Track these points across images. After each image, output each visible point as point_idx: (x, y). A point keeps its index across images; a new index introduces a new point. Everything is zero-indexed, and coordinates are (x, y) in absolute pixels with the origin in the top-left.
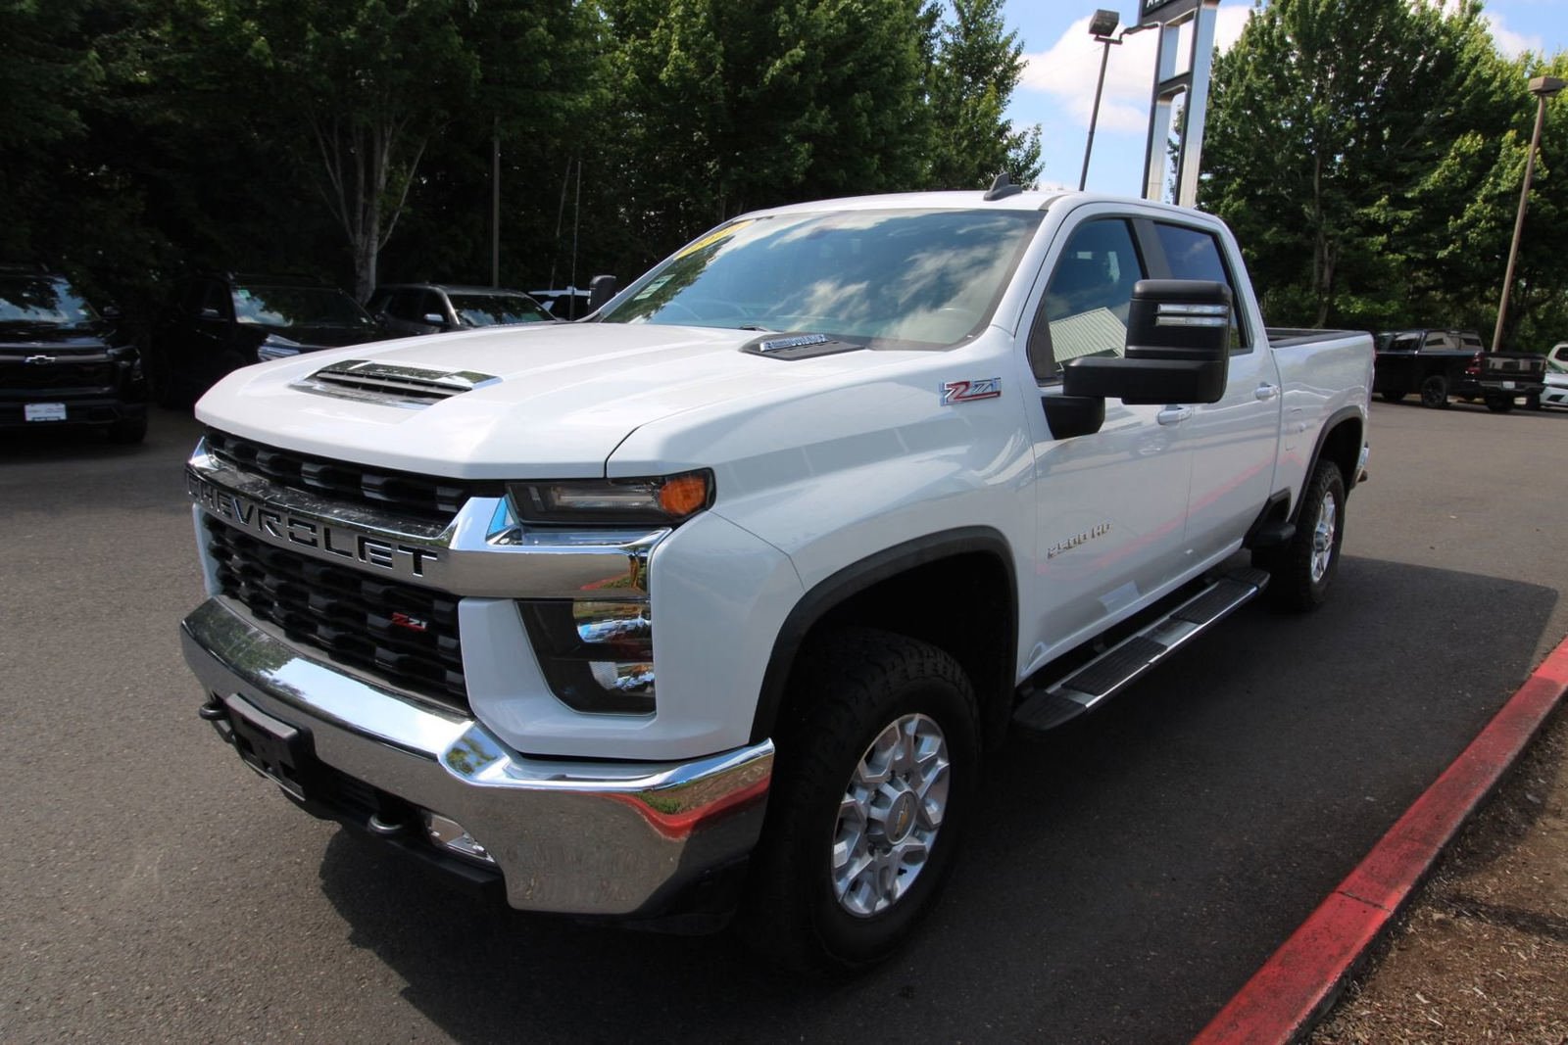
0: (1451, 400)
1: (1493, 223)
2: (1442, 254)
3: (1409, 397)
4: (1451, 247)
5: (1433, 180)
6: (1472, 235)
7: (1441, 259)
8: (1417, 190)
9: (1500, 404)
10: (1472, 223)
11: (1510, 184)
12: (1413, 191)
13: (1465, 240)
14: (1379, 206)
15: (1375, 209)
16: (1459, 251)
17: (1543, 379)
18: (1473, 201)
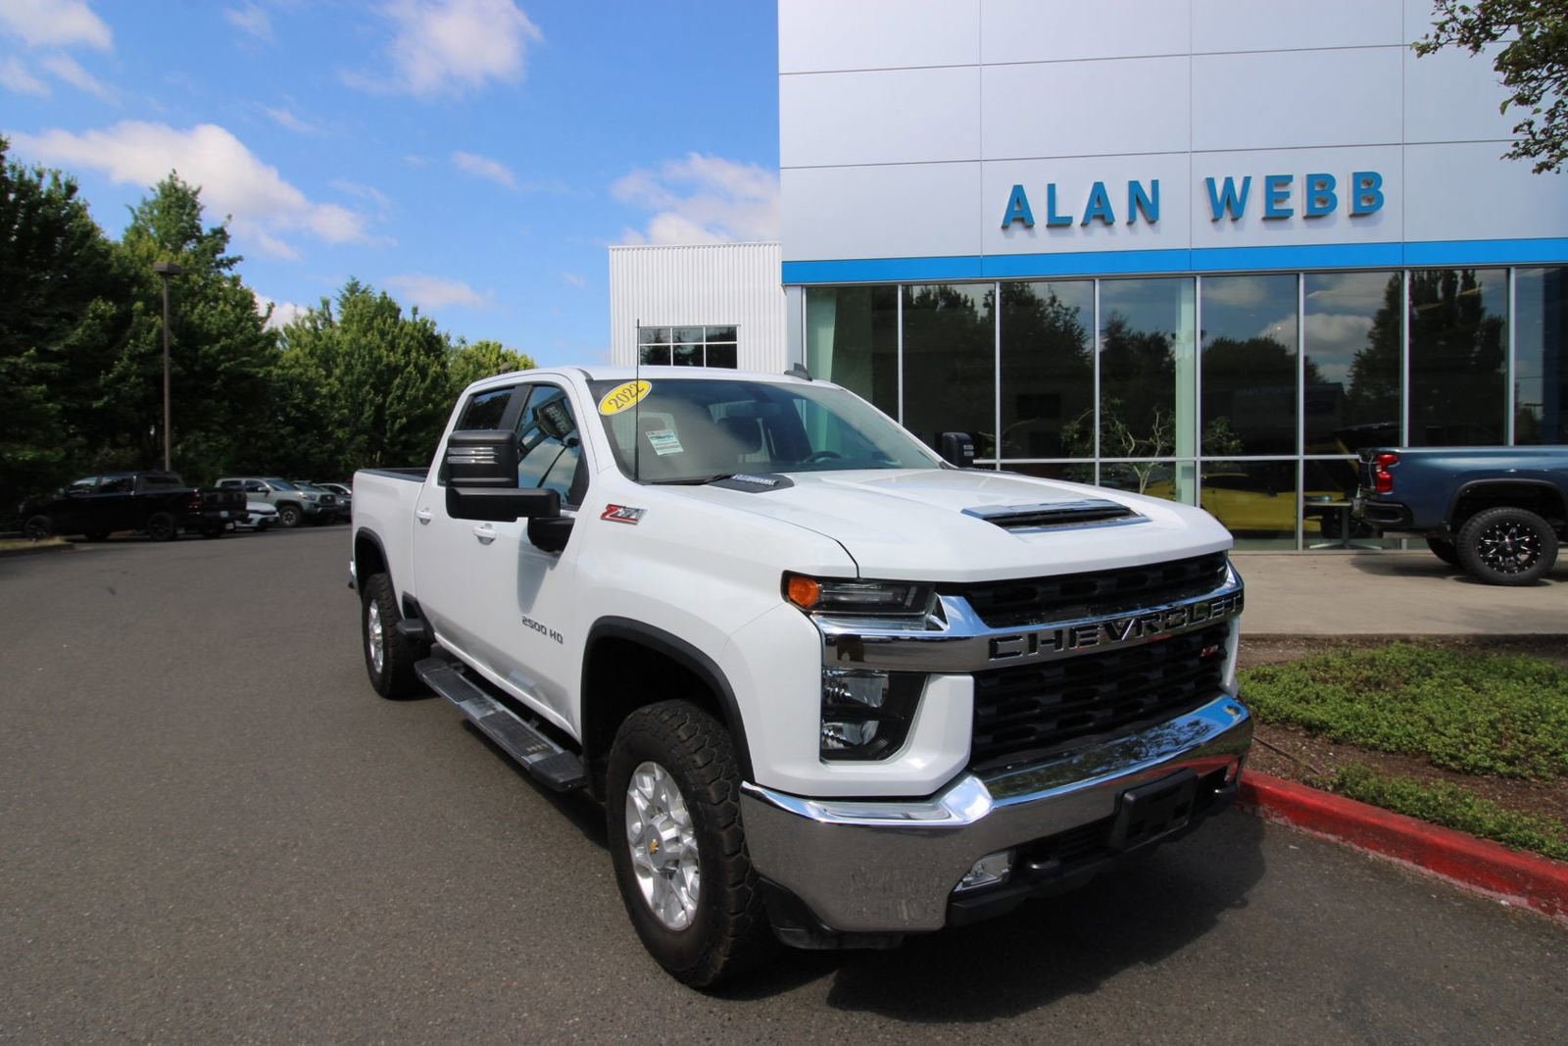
0: (181, 532)
1: (141, 380)
2: (96, 404)
3: (114, 535)
4: (106, 399)
5: (76, 335)
6: (125, 388)
7: (97, 409)
8: (62, 344)
9: (214, 530)
10: (123, 378)
11: (149, 347)
12: (58, 345)
13: (118, 392)
14: (27, 356)
15: (23, 359)
16: (114, 402)
17: (245, 506)
18: (120, 359)
